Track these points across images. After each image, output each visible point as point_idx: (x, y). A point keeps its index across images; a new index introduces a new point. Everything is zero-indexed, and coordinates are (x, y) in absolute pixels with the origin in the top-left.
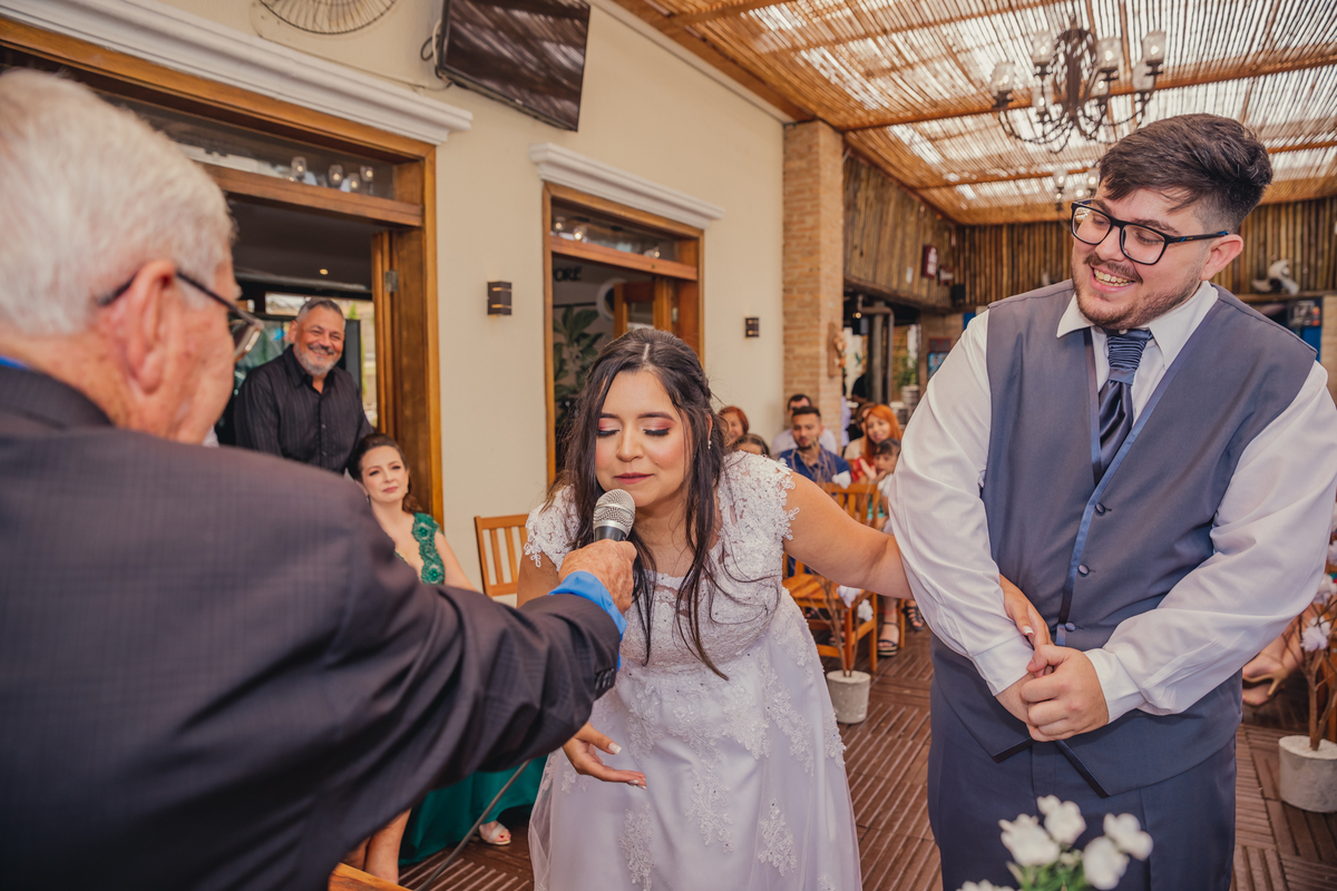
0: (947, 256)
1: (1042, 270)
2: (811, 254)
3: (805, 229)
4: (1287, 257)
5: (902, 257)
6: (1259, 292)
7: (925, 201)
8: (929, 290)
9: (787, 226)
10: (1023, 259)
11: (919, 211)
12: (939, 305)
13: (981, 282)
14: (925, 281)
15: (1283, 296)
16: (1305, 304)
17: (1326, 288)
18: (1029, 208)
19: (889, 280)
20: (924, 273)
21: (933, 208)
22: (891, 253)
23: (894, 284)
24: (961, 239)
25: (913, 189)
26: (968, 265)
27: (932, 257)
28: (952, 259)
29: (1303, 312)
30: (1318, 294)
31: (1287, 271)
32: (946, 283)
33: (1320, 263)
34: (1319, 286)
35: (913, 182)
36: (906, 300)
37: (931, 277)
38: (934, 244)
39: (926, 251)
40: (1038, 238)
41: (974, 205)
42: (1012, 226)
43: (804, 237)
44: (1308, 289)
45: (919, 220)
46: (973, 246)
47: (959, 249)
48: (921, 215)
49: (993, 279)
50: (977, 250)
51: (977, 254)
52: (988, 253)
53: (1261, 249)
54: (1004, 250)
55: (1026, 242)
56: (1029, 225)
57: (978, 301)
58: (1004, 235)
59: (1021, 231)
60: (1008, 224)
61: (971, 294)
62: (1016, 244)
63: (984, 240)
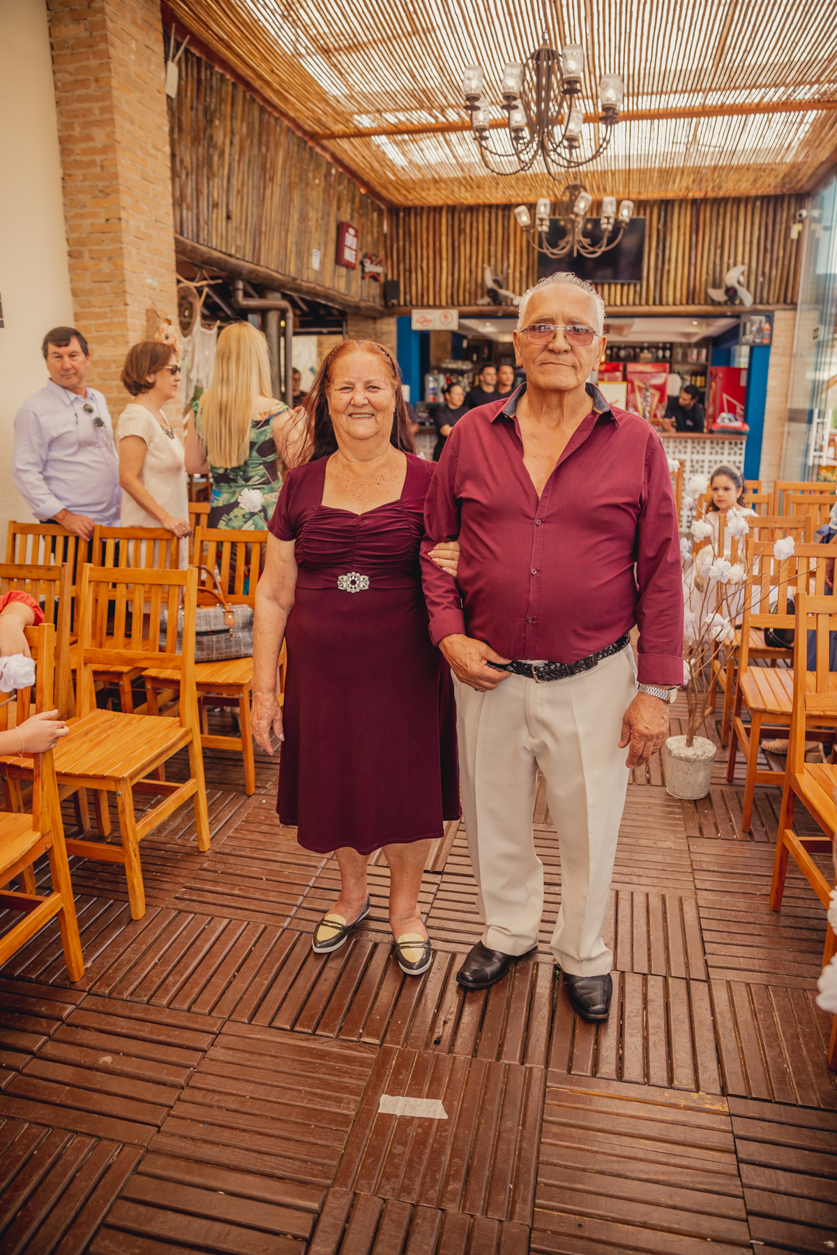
0: (376, 244)
1: (486, 265)
2: (105, 193)
3: (93, 151)
4: (743, 263)
5: (303, 232)
6: (713, 303)
7: (338, 161)
8: (348, 283)
9: (65, 143)
10: (465, 251)
11: (328, 174)
12: (362, 304)
13: (418, 278)
14: (343, 271)
15: (738, 308)
16: (756, 318)
17: (778, 302)
18: (468, 182)
19: (284, 262)
20: (339, 260)
21: (353, 175)
22: (285, 225)
23: (292, 269)
24: (395, 224)
25: (313, 136)
26: (402, 256)
27: (350, 239)
28: (382, 249)
29: (754, 328)
30: (770, 308)
31: (742, 279)
32: (375, 277)
33: (774, 272)
34: (771, 301)
35: (310, 125)
36: (311, 292)
37: (349, 266)
38: (355, 225)
39: (341, 229)
40: (482, 226)
41: (404, 175)
42: (452, 209)
43: (93, 163)
44: (761, 303)
45: (329, 186)
46: (407, 232)
47: (393, 237)
48: (332, 179)
49: (431, 275)
50: (413, 238)
51: (413, 244)
52: (425, 244)
53: (719, 252)
54: (444, 239)
55: (468, 231)
56: (472, 209)
57: (414, 303)
58: (444, 221)
59: (462, 216)
60: (448, 207)
61: (405, 294)
62: (456, 232)
63: (420, 225)
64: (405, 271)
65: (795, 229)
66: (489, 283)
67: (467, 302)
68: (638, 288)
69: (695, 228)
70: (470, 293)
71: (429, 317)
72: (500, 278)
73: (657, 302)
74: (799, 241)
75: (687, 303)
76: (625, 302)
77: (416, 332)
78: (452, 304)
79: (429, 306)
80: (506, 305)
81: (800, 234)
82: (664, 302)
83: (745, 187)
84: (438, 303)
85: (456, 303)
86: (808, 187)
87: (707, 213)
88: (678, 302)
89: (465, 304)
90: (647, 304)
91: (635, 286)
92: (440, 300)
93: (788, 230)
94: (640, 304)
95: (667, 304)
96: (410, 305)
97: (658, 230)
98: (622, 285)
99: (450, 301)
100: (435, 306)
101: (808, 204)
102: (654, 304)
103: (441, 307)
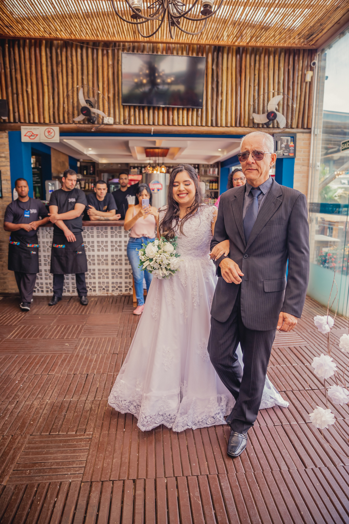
16: (284, 138)
17: (297, 127)
26: (10, 83)
29: (283, 145)
30: (293, 131)
33: (295, 103)
34: (293, 126)
49: (35, 97)
50: (18, 66)
51: (18, 71)
52: (28, 72)
53: (257, 88)
54: (44, 68)
55: (64, 63)
56: (68, 44)
57: (22, 121)
58: (43, 54)
59: (59, 51)
60: (47, 40)
61: (14, 113)
62: (55, 64)
64: (13, 94)
65: (309, 75)
66: (83, 103)
67: (66, 122)
68: (200, 112)
69: (240, 71)
70: (68, 114)
71: (35, 132)
72: (91, 99)
73: (214, 124)
74: (311, 83)
75: (236, 126)
76: (190, 124)
78: (54, 122)
79: (35, 123)
80: (98, 123)
81: (312, 78)
82: (219, 125)
84: (42, 121)
85: (57, 121)
86: (319, 43)
88: (229, 125)
89: (64, 123)
90: (207, 125)
91: (197, 111)
92: (44, 118)
93: (304, 76)
94: (202, 126)
95: (221, 126)
96: (19, 122)
97: (213, 70)
98: (188, 110)
99: (52, 120)
100: (39, 124)
102: (212, 125)
103: (45, 124)
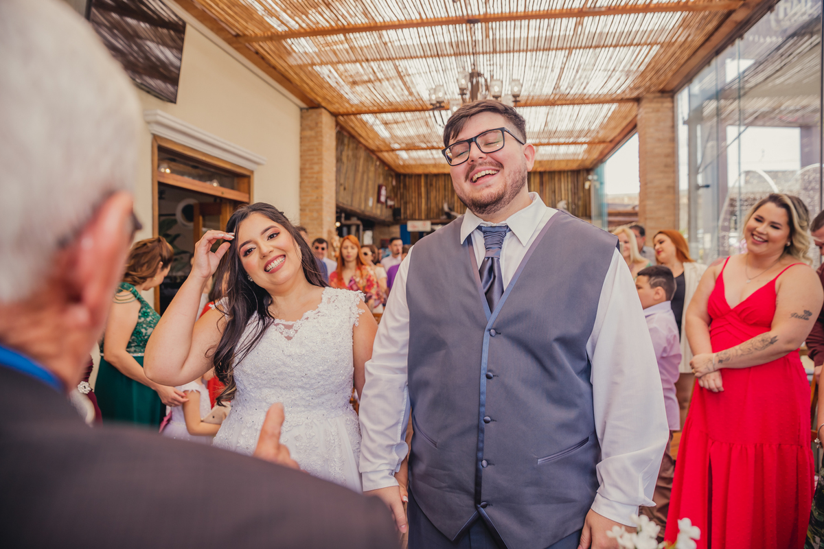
0: (391, 191)
1: (443, 200)
2: (317, 188)
3: (314, 173)
4: (564, 200)
5: (367, 191)
7: (379, 159)
8: (381, 211)
9: (302, 170)
10: (433, 194)
11: (376, 164)
12: (387, 220)
13: (410, 207)
14: (379, 205)
18: (437, 165)
19: (360, 205)
20: (378, 200)
21: (383, 163)
22: (361, 188)
23: (363, 207)
24: (398, 182)
25: (373, 151)
26: (402, 197)
27: (383, 192)
28: (394, 192)
32: (391, 207)
35: (374, 148)
36: (369, 217)
37: (382, 203)
38: (384, 184)
39: (380, 188)
40: (441, 183)
41: (407, 163)
42: (427, 176)
43: (312, 177)
45: (376, 170)
46: (405, 185)
47: (397, 187)
48: (377, 167)
49: (417, 205)
50: (407, 189)
51: (407, 191)
52: (413, 191)
53: (553, 194)
54: (423, 189)
55: (434, 185)
56: (437, 175)
57: (408, 218)
58: (423, 181)
59: (432, 179)
60: (425, 175)
61: (404, 214)
62: (429, 186)
63: (411, 183)
64: (404, 203)
65: (587, 185)
66: (446, 208)
69: (542, 184)
70: (436, 213)
71: (416, 225)
72: (451, 207)
74: (589, 190)
77: (410, 233)
78: (427, 218)
79: (415, 220)
81: (590, 186)
83: (563, 167)
84: (420, 218)
85: (429, 218)
86: (590, 167)
87: (546, 178)
89: (434, 218)
92: (421, 216)
93: (584, 185)
96: (406, 219)
100: (419, 220)
101: (592, 173)
103: (422, 220)
